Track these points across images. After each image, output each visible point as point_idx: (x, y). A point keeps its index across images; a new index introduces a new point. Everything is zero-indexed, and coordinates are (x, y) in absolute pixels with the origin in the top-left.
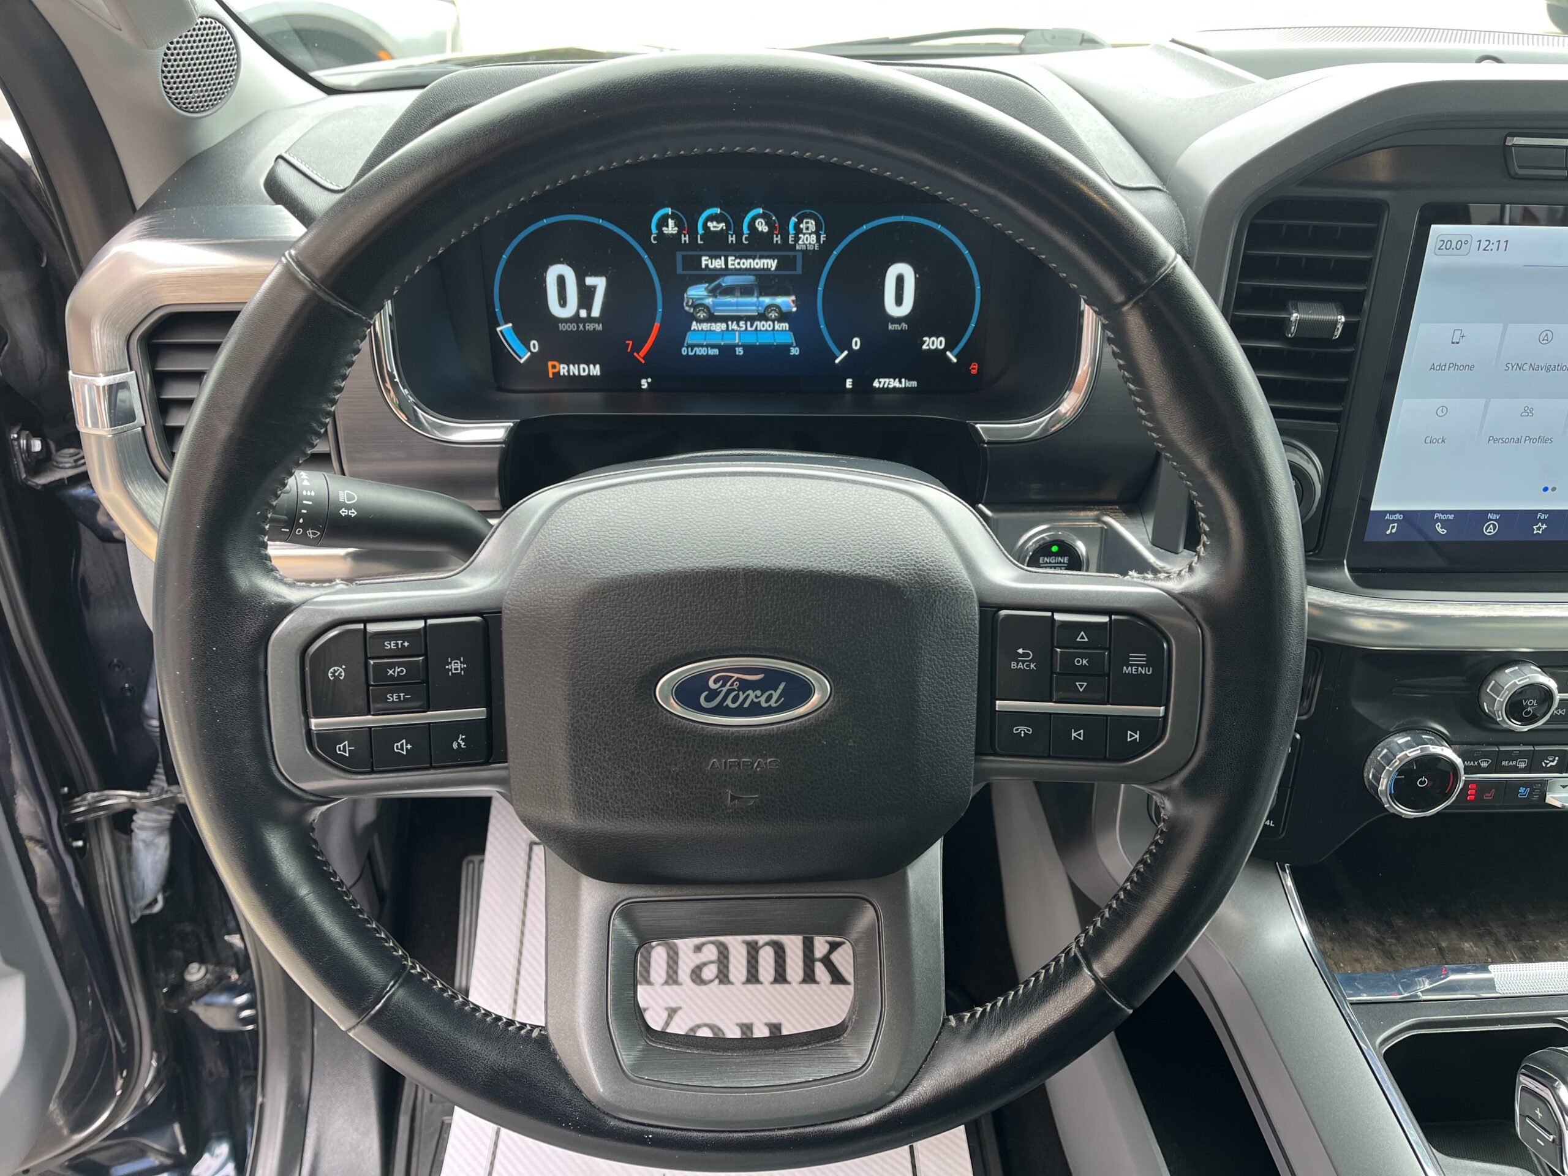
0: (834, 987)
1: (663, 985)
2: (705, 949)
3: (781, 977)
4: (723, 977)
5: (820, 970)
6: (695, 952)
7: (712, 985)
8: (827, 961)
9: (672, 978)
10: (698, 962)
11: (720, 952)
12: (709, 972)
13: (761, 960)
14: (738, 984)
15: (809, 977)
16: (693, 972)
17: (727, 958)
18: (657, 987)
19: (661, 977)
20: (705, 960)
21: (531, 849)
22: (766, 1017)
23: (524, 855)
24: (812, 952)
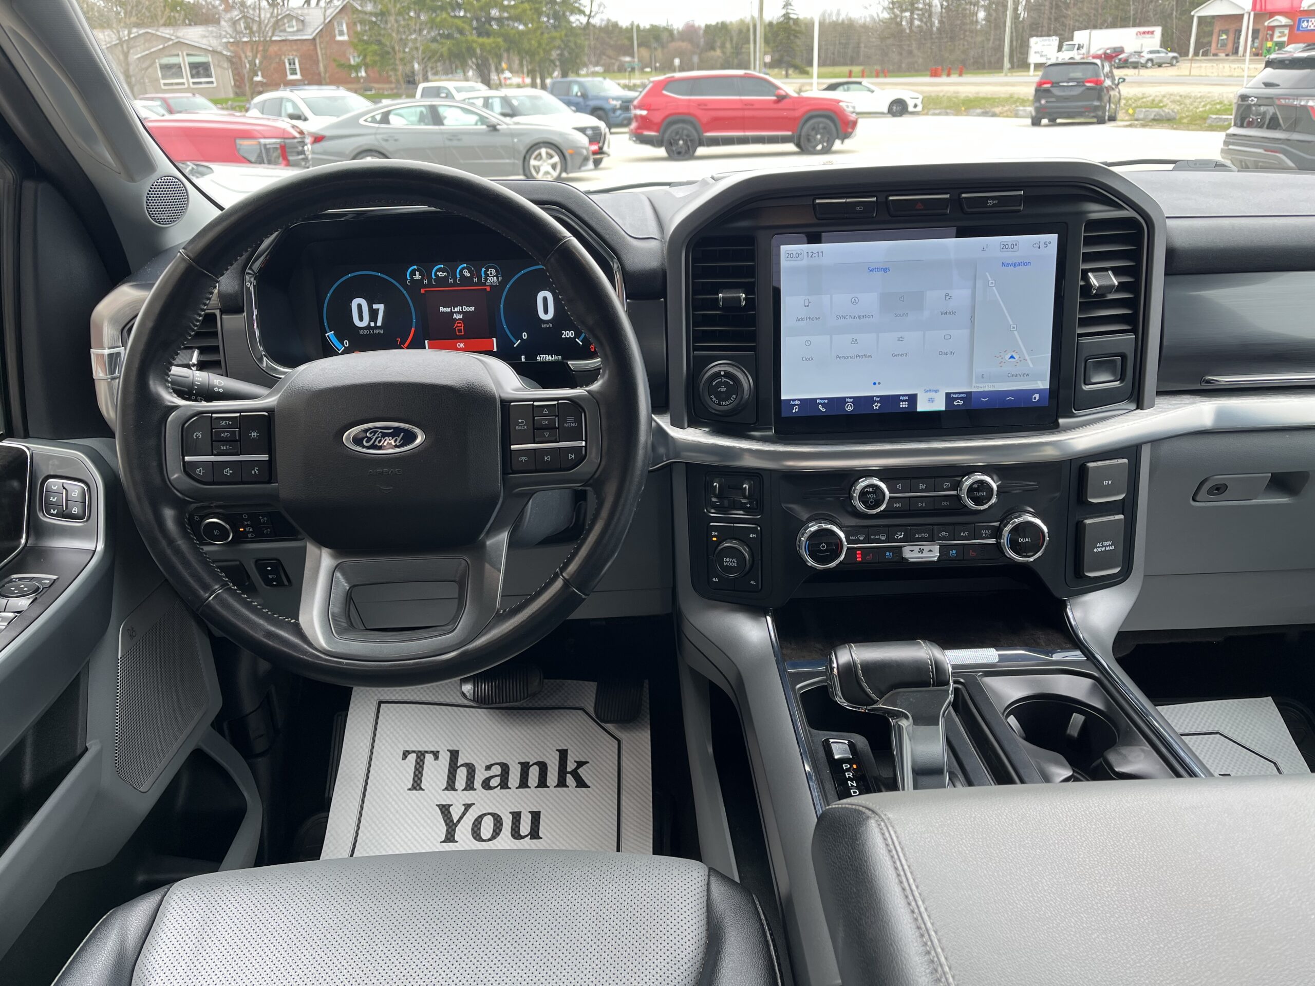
0: (578, 789)
1: (463, 790)
2: (493, 768)
3: (542, 783)
4: (504, 785)
5: (570, 780)
6: (486, 770)
7: (496, 790)
8: (575, 774)
9: (470, 786)
10: (488, 776)
11: (503, 770)
12: (495, 782)
13: (530, 774)
14: (514, 789)
15: (562, 783)
16: (484, 782)
17: (508, 773)
18: (459, 792)
19: (462, 785)
20: (492, 774)
21: (379, 706)
22: (530, 808)
23: (374, 709)
24: (566, 768)
